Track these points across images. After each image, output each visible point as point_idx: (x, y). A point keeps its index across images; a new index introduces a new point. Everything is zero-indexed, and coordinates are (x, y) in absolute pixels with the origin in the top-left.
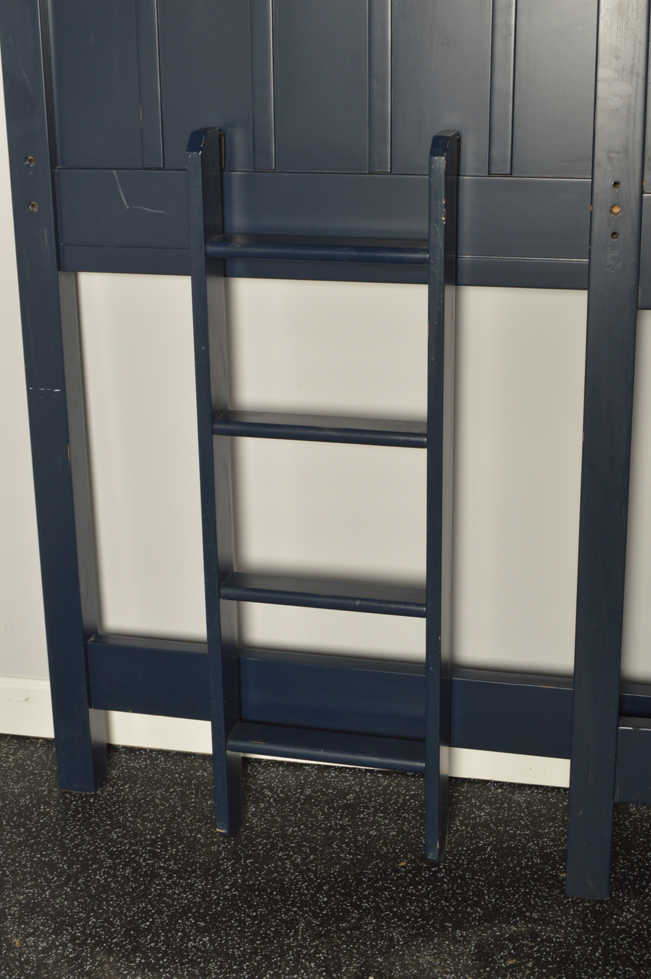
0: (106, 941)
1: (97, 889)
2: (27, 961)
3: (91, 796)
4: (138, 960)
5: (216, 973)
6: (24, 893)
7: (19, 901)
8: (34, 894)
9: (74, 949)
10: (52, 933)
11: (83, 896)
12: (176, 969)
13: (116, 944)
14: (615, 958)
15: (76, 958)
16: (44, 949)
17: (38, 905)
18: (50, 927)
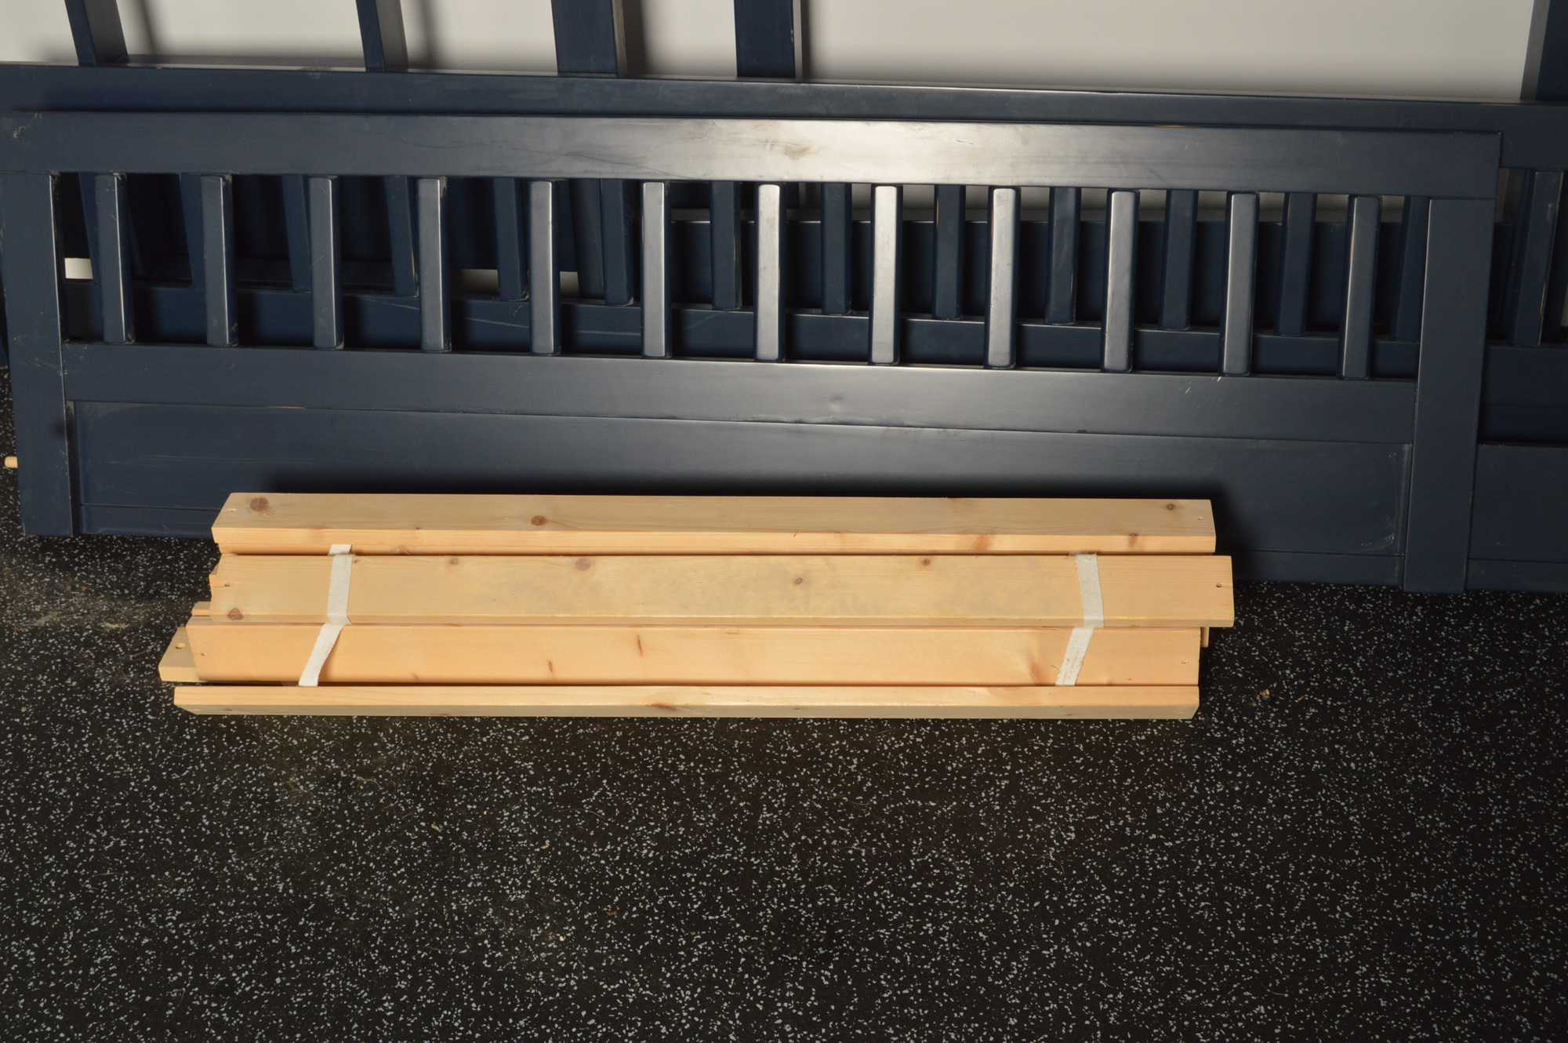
4: (48, 559)
5: (145, 567)
12: (95, 566)
13: (22, 544)
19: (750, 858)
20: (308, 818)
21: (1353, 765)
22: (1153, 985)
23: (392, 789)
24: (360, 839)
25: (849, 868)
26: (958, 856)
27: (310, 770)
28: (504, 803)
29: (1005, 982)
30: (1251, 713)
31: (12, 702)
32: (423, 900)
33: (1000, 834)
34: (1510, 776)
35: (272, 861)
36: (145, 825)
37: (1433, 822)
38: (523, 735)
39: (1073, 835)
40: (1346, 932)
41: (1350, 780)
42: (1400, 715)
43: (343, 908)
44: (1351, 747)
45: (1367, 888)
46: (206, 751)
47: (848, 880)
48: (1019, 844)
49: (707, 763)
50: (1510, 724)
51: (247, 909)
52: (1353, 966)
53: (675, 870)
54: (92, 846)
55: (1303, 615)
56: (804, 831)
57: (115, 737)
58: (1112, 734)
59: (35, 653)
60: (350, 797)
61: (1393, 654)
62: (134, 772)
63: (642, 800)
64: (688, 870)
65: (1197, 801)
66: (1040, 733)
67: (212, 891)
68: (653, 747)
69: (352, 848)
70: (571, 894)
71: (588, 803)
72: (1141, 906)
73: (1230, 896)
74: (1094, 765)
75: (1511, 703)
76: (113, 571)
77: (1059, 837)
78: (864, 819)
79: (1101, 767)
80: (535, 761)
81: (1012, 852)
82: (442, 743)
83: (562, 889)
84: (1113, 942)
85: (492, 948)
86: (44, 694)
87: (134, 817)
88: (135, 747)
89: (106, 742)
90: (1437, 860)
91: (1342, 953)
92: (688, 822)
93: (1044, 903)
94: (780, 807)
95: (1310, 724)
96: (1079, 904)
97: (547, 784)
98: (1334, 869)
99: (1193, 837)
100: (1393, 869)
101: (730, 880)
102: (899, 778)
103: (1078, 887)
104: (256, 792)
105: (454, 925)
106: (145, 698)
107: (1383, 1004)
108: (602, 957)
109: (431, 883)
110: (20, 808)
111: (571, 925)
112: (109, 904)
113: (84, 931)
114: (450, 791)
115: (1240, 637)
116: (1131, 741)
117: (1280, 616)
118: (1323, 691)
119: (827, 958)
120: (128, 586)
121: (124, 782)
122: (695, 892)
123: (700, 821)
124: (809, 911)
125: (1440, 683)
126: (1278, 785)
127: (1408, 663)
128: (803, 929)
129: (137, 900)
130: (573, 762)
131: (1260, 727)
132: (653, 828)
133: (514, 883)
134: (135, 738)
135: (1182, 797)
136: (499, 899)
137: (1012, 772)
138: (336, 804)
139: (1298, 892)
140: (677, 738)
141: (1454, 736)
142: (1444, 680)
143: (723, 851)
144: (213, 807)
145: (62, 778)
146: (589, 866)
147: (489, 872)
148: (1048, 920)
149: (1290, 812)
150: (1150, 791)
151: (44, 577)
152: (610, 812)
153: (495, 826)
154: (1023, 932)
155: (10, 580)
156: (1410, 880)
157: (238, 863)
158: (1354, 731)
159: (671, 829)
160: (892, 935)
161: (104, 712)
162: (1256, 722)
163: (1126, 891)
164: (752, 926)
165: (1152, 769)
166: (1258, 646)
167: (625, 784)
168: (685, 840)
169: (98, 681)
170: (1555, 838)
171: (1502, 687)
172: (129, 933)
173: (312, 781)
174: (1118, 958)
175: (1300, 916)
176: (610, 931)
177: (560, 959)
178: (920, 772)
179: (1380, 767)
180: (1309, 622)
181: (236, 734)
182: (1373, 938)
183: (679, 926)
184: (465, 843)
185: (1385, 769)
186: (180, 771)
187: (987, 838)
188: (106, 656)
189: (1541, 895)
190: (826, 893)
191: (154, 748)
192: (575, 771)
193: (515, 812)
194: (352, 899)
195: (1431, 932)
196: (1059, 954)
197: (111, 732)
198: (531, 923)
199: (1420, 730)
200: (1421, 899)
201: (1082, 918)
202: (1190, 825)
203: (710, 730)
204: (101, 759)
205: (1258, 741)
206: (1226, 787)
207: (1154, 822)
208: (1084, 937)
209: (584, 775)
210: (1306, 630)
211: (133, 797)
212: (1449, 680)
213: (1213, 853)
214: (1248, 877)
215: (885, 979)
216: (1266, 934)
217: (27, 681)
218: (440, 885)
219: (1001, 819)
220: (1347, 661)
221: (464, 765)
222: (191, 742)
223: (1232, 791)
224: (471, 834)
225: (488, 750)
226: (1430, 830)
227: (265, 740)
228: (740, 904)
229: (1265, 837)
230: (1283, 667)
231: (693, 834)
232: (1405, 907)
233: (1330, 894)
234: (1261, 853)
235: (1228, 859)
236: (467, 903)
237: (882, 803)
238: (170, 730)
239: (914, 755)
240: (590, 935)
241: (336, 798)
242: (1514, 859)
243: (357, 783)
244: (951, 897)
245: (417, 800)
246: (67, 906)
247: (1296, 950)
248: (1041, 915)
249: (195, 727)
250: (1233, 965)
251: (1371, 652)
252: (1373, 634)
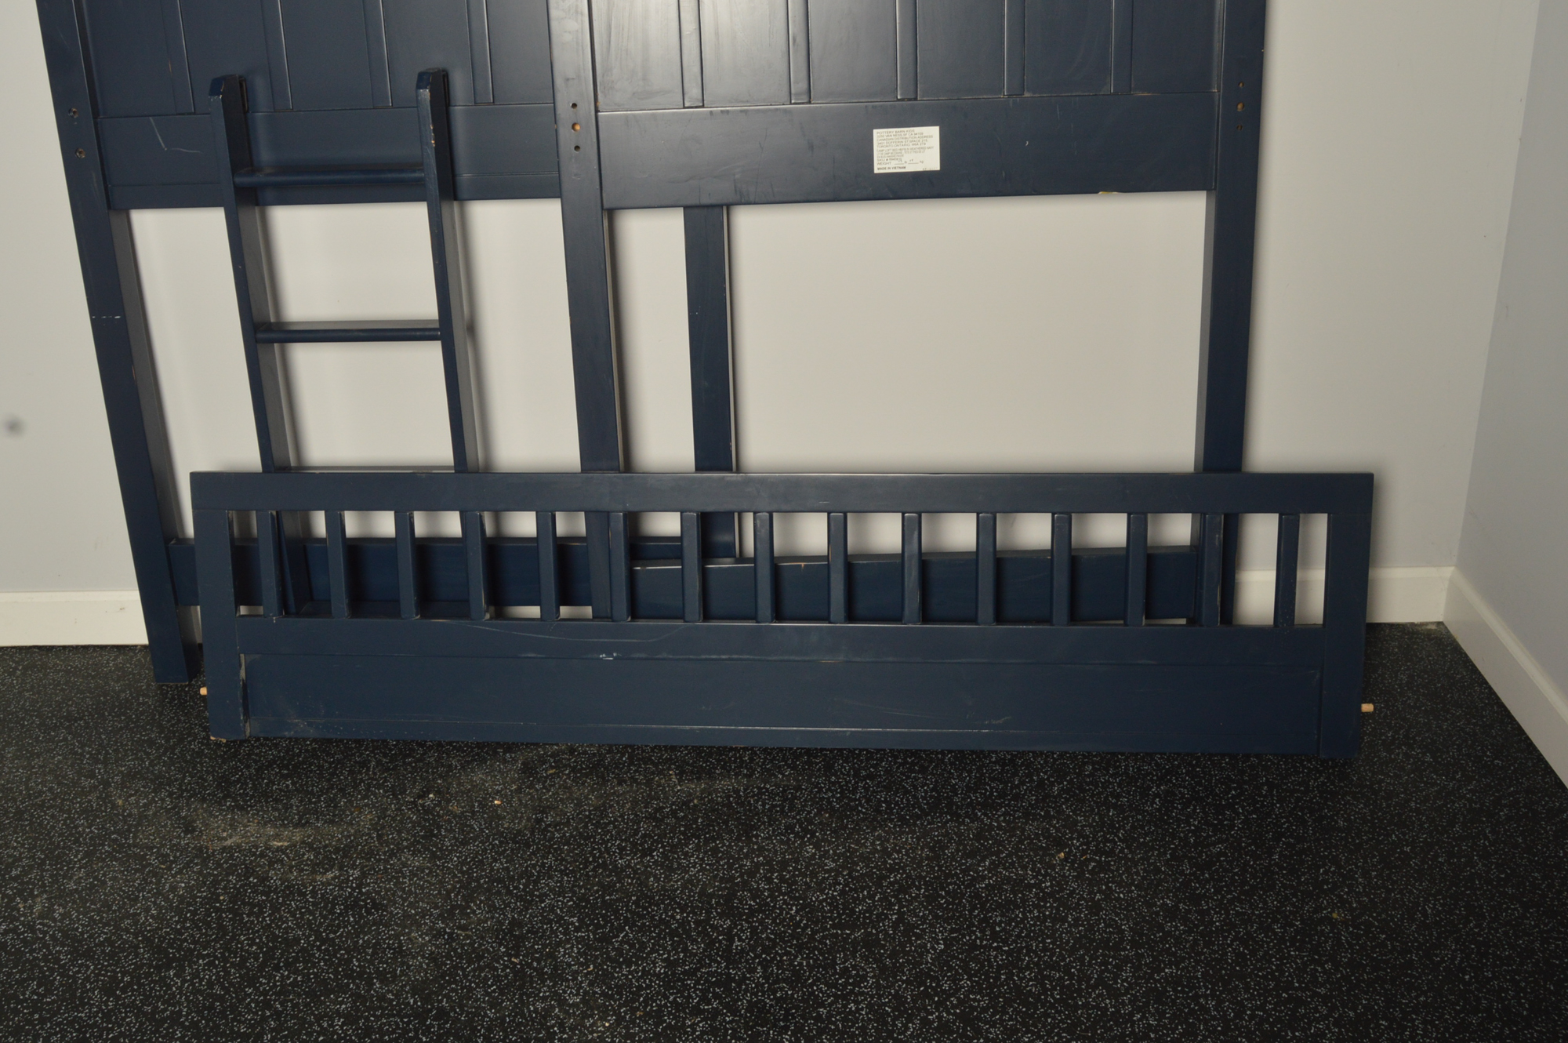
0: (200, 793)
1: (192, 756)
2: (130, 815)
3: (186, 686)
4: (228, 804)
5: (297, 806)
6: (126, 765)
7: (122, 772)
8: (134, 765)
9: (171, 802)
10: (152, 792)
11: (179, 762)
12: (262, 807)
13: (209, 794)
14: (639, 760)
15: (173, 808)
16: (145, 804)
17: (139, 772)
18: (150, 788)
19: (729, 969)
20: (427, 958)
21: (1122, 896)
22: (1002, 1033)
23: (483, 938)
24: (463, 970)
25: (795, 973)
26: (867, 962)
27: (425, 928)
28: (559, 944)
29: (905, 1036)
30: (1053, 867)
31: (213, 894)
32: (510, 1005)
33: (894, 948)
34: (1223, 897)
35: (405, 986)
36: (314, 966)
37: (1176, 927)
38: (568, 901)
39: (943, 947)
40: (1125, 995)
41: (1121, 905)
42: (1150, 864)
43: (456, 1012)
44: (1120, 884)
45: (1137, 968)
46: (352, 919)
47: (796, 980)
48: (908, 953)
49: (695, 914)
50: (1221, 866)
51: (389, 1016)
52: (1131, 1014)
53: (679, 980)
54: (278, 981)
55: (1082, 807)
56: (763, 952)
57: (288, 913)
58: (963, 884)
59: (225, 862)
60: (454, 944)
61: (1142, 827)
62: (303, 934)
63: (653, 938)
64: (688, 979)
65: (1022, 921)
66: (916, 886)
67: (365, 1006)
68: (658, 905)
69: (459, 975)
70: (611, 997)
71: (617, 941)
72: (990, 987)
73: (1048, 977)
74: (953, 903)
75: (1220, 854)
76: (274, 809)
77: (933, 948)
78: (803, 943)
79: (957, 905)
80: (579, 917)
81: (903, 958)
82: (514, 908)
83: (603, 994)
84: (974, 1009)
85: (560, 1032)
86: (235, 888)
87: (305, 962)
88: (302, 918)
89: (281, 917)
90: (1180, 949)
91: (1123, 1007)
92: (685, 950)
93: (927, 988)
94: (747, 938)
95: (1091, 872)
96: (950, 987)
97: (588, 931)
98: (1114, 958)
99: (1021, 943)
100: (1153, 956)
101: (717, 984)
102: (823, 917)
103: (948, 977)
104: (389, 944)
105: (532, 1020)
106: (306, 888)
107: (1152, 1036)
108: (635, 1034)
109: (514, 995)
110: (225, 960)
111: (612, 1016)
112: (293, 1017)
113: (278, 1033)
114: (522, 938)
115: (1042, 822)
116: (975, 888)
117: (1067, 808)
118: (1097, 852)
119: (786, 1028)
120: (287, 818)
121: (297, 940)
122: (694, 992)
123: (693, 949)
124: (771, 1000)
125: (1174, 844)
126: (1074, 909)
127: (1152, 833)
128: (769, 1011)
129: (313, 1013)
130: (604, 917)
131: (1059, 875)
132: (662, 955)
133: (571, 992)
134: (301, 913)
135: (1012, 920)
136: (562, 1003)
137: (899, 910)
138: (445, 948)
139: (1092, 973)
140: (672, 899)
141: (1186, 875)
142: (1176, 842)
143: (710, 966)
144: (360, 954)
145: (253, 940)
146: (621, 980)
147: (554, 986)
148: (931, 998)
149: (1083, 925)
150: (991, 917)
151: (226, 815)
152: (632, 946)
153: (555, 958)
154: (915, 1005)
155: (204, 817)
156: (1164, 962)
157: (381, 988)
158: (1121, 875)
159: (674, 955)
160: (828, 1012)
161: (278, 898)
162: (1057, 873)
163: (980, 978)
164: (734, 1011)
165: (991, 904)
166: (1054, 827)
167: (641, 929)
168: (684, 962)
169: (272, 879)
170: (1255, 932)
171: (1214, 844)
172: (309, 1034)
173: (427, 935)
174: (978, 1018)
175: (1094, 988)
176: (640, 1018)
177: (607, 1037)
178: (838, 913)
179: (1139, 895)
180: (1086, 811)
181: (372, 908)
182: (1142, 998)
183: (685, 1013)
184: (535, 969)
185: (1142, 897)
186: (335, 932)
187: (886, 951)
188: (276, 862)
189: (1249, 966)
190: (782, 989)
191: (315, 919)
192: (606, 922)
193: (568, 949)
194: (461, 1007)
195: (1180, 992)
196: (939, 1018)
197: (284, 910)
198: (585, 1016)
199: (1164, 872)
200: (1172, 972)
201: (953, 995)
202: (1019, 936)
203: (695, 893)
204: (279, 927)
205: (1059, 884)
206: (1039, 912)
207: (995, 936)
208: (954, 1007)
209: (613, 924)
210: (1085, 816)
211: (303, 950)
212: (1180, 842)
213: (1035, 952)
214: (1059, 965)
215: (826, 1038)
216: (1074, 999)
217: (222, 880)
218: (521, 996)
219: (894, 939)
220: (1113, 833)
221: (530, 922)
222: (340, 914)
223: (1044, 915)
224: (539, 963)
225: (546, 911)
226: (1175, 931)
227: (392, 911)
228: (725, 998)
229: (1068, 942)
230: (1072, 839)
231: (689, 957)
232: (1162, 978)
233: (1113, 973)
234: (1066, 950)
235: (1045, 955)
236: (540, 1006)
237: (814, 932)
238: (325, 908)
239: (833, 903)
240: (626, 1021)
241: (445, 945)
242: (1230, 946)
243: (458, 935)
244: (865, 987)
245: (500, 944)
246: (264, 1019)
247: (1093, 1007)
248: (925, 995)
249: (342, 904)
250: (1054, 1018)
251: (1128, 827)
252: (1128, 816)
